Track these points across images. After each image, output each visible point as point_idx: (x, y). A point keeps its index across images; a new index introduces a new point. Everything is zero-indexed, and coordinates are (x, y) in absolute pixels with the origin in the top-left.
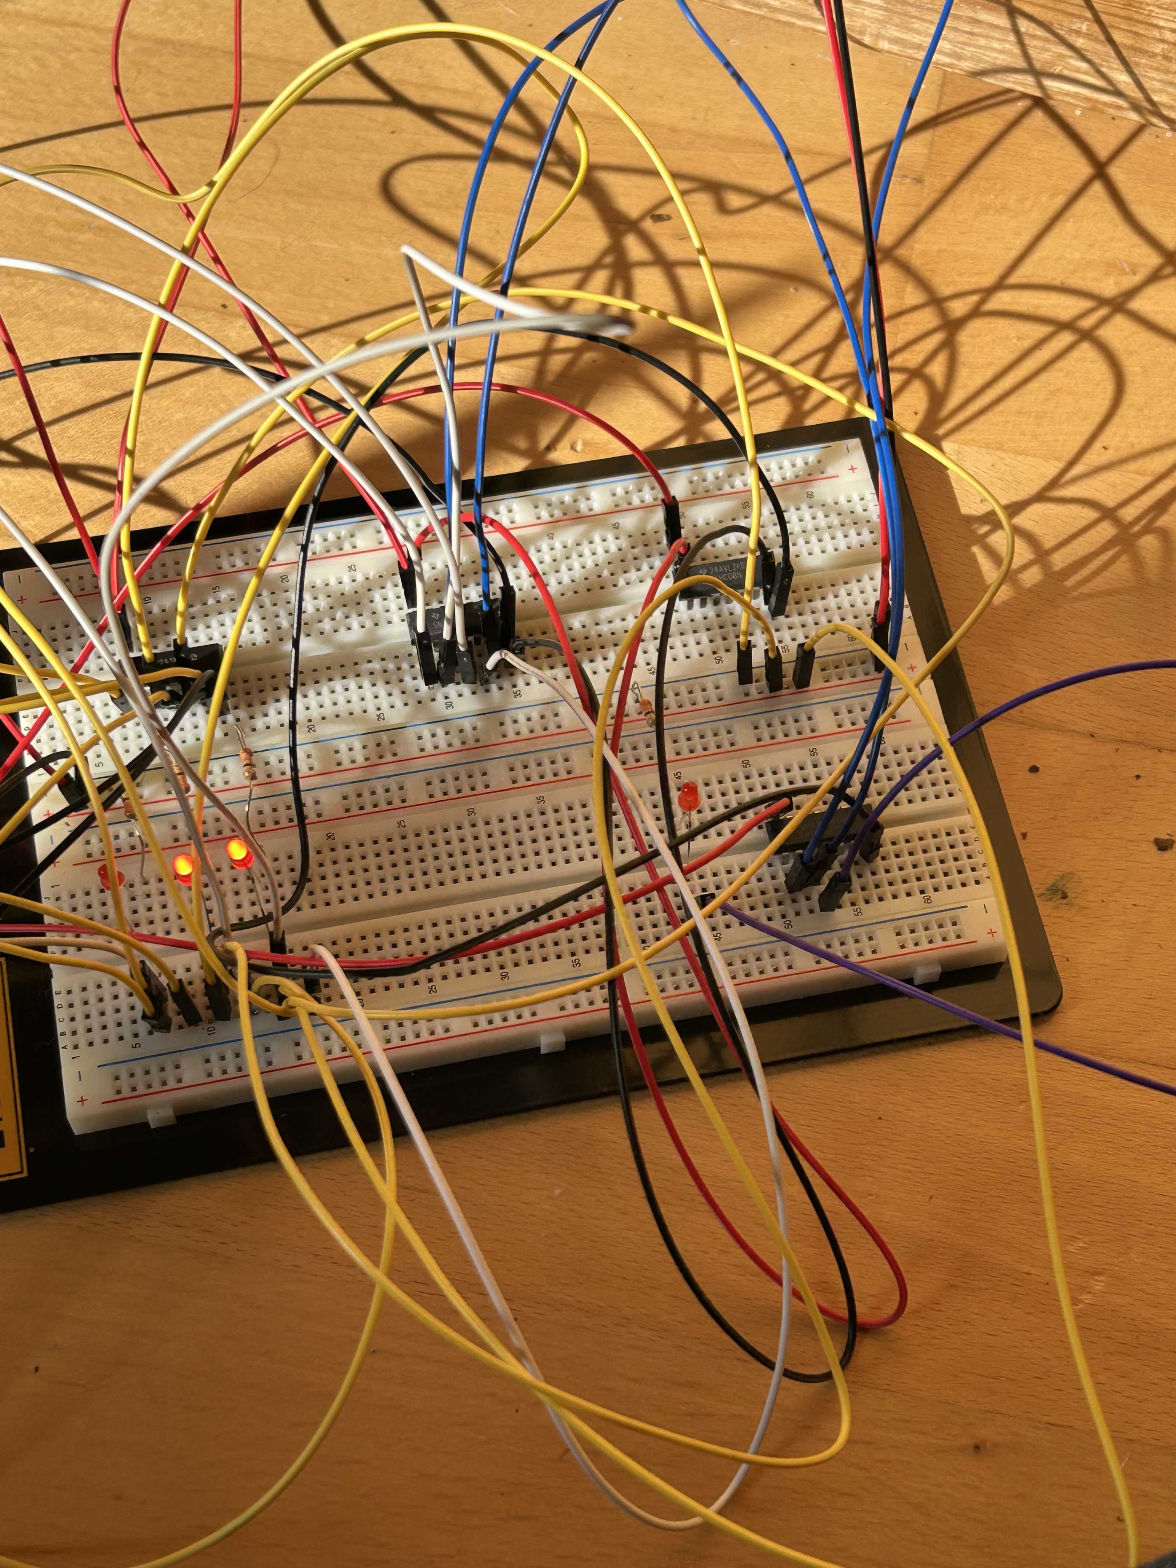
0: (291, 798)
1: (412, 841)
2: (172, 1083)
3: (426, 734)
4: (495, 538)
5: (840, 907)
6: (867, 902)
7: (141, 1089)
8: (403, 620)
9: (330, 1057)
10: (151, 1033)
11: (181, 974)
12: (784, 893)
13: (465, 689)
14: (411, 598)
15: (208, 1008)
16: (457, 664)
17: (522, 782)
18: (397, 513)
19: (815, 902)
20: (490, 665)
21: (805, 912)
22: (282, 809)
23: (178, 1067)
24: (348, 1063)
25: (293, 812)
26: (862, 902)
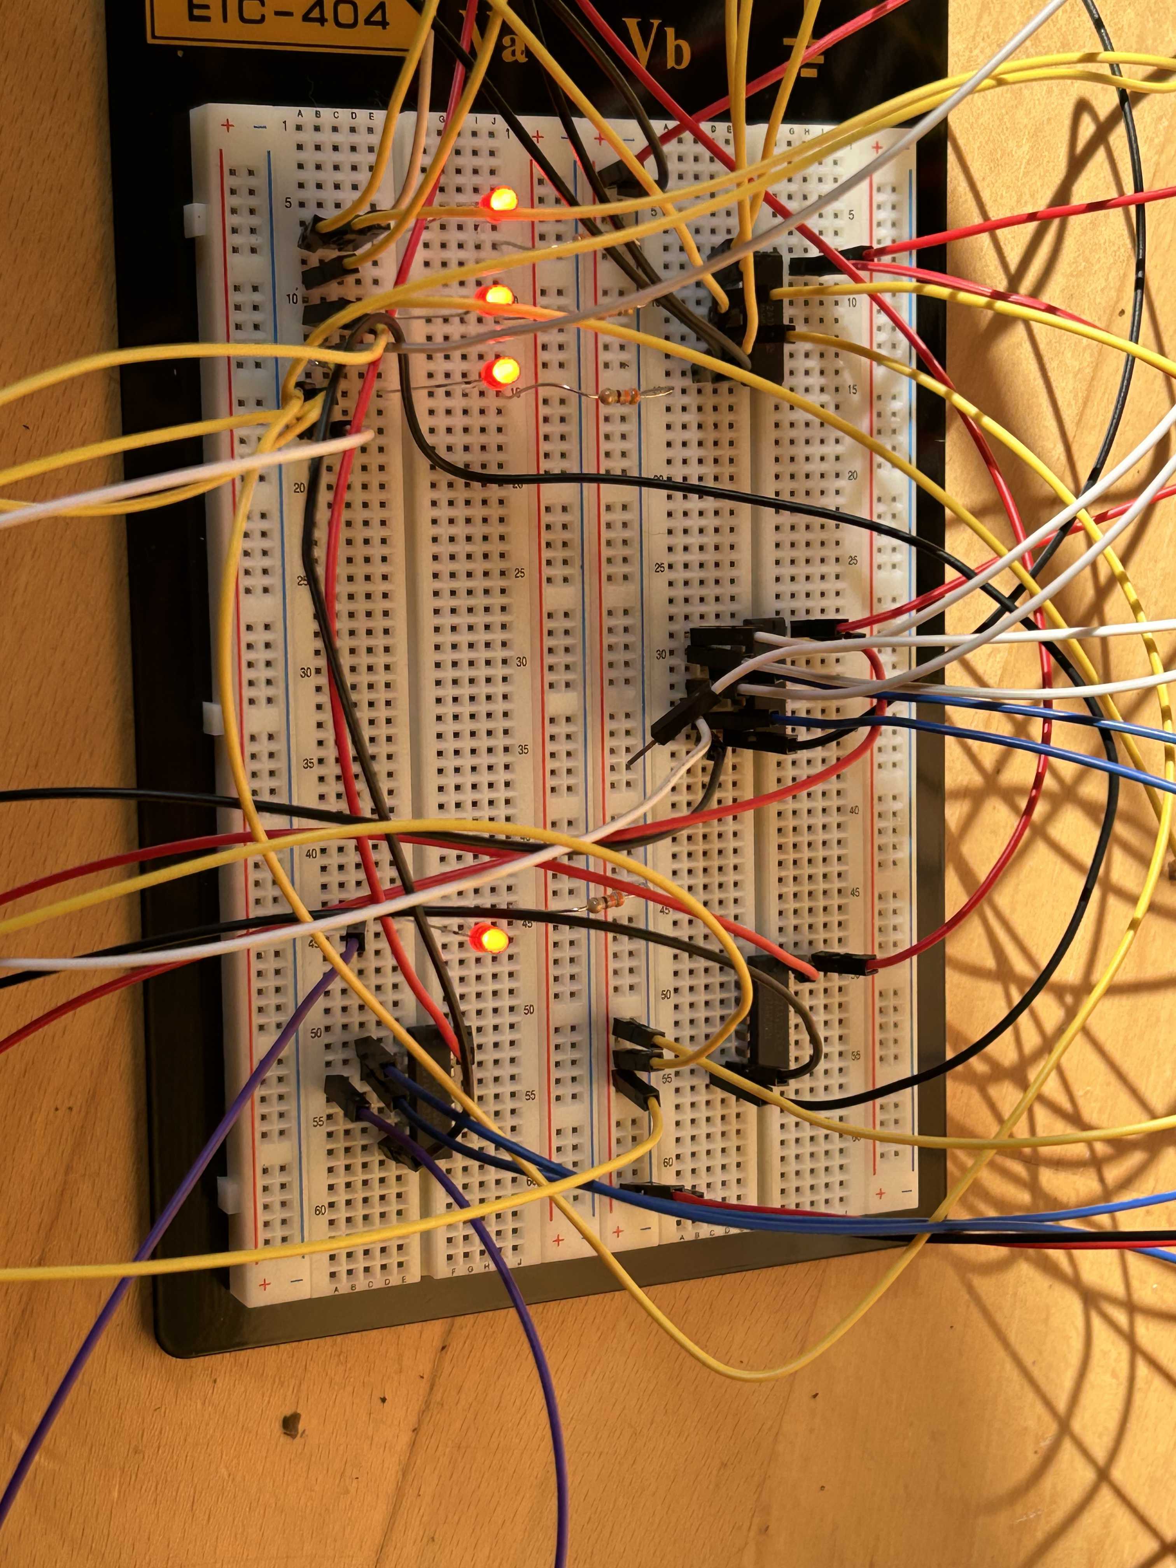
1: (497, 583)
2: (234, 240)
3: (629, 621)
5: (328, 1100)
6: (330, 1135)
7: (232, 201)
8: (777, 613)
9: (236, 438)
10: (302, 223)
11: (370, 271)
12: (356, 1033)
14: (804, 629)
15: (323, 299)
17: (550, 730)
19: (339, 1070)
21: (329, 1056)
23: (253, 250)
26: (330, 1129)
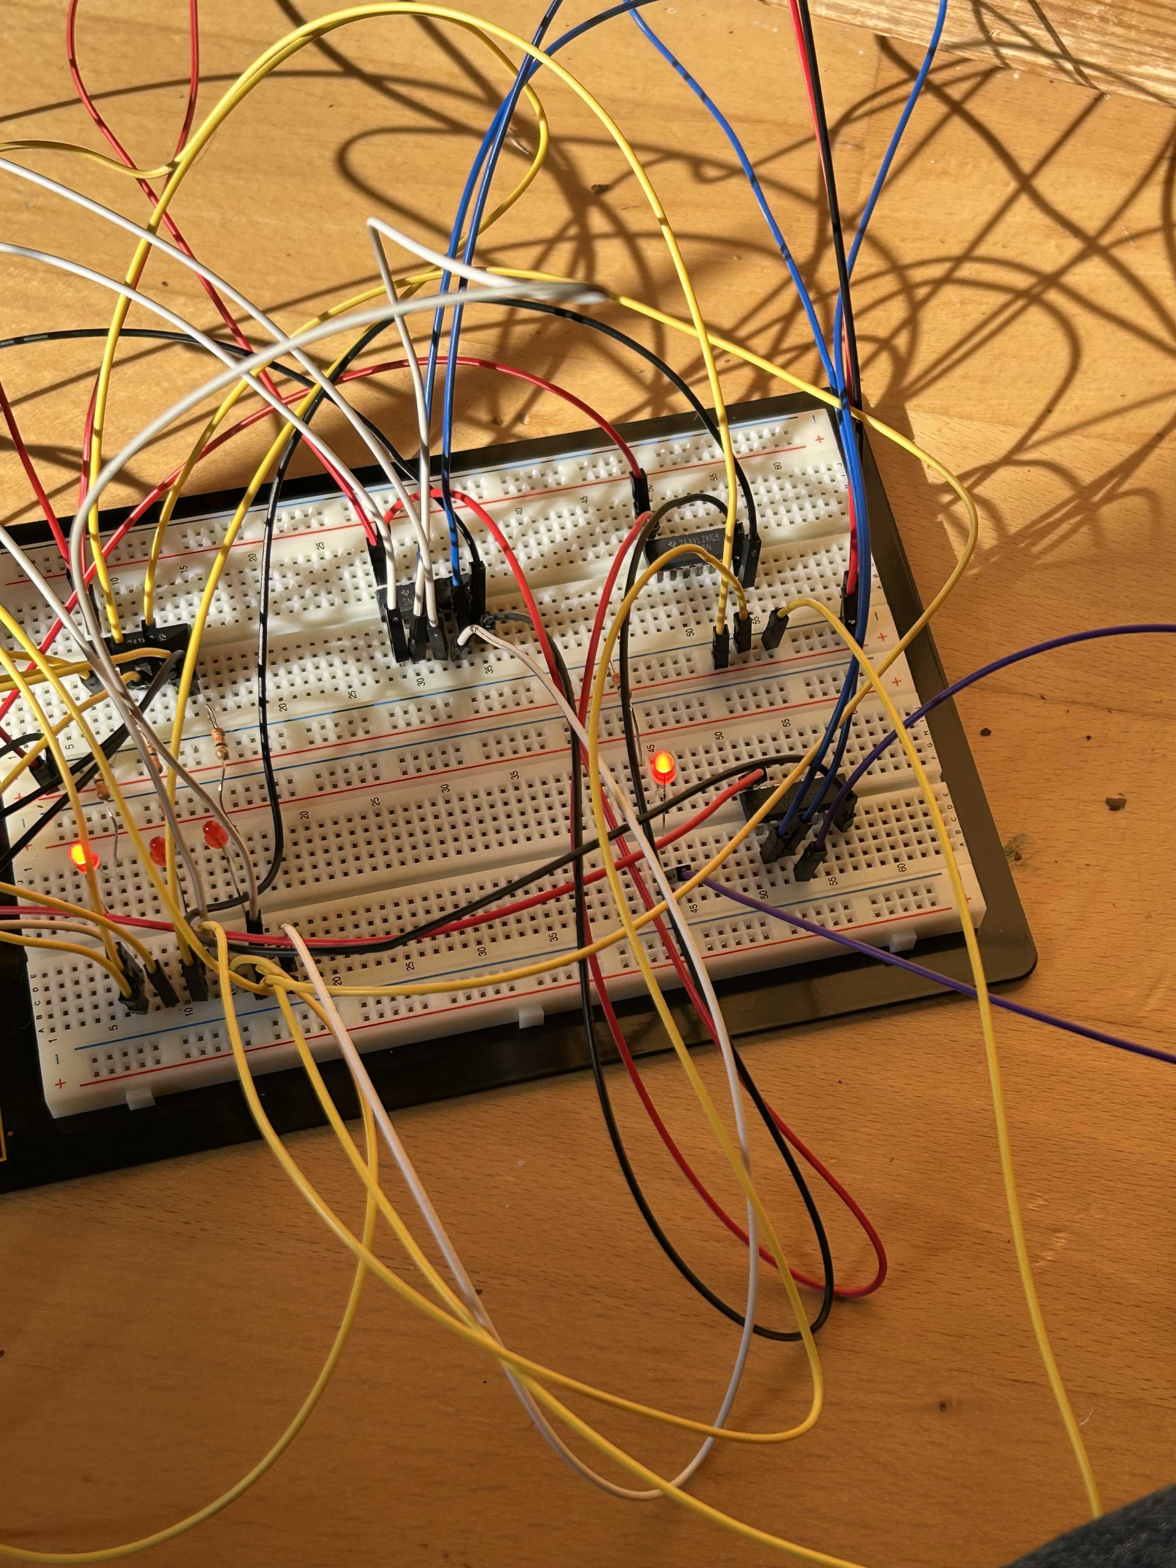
0: (263, 778)
1: (386, 818)
2: (150, 1065)
3: (398, 711)
4: (465, 514)
5: (815, 877)
6: (842, 871)
7: (120, 1071)
8: (372, 598)
9: (308, 1035)
10: (128, 1015)
11: (156, 955)
12: (759, 863)
13: (437, 665)
14: (380, 575)
15: (185, 989)
16: (428, 641)
17: (496, 757)
18: (367, 489)
19: (790, 873)
20: (461, 640)
21: (780, 882)
22: (255, 788)
23: (156, 1048)
24: (327, 1041)
25: (266, 791)
26: (837, 871)
